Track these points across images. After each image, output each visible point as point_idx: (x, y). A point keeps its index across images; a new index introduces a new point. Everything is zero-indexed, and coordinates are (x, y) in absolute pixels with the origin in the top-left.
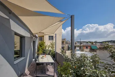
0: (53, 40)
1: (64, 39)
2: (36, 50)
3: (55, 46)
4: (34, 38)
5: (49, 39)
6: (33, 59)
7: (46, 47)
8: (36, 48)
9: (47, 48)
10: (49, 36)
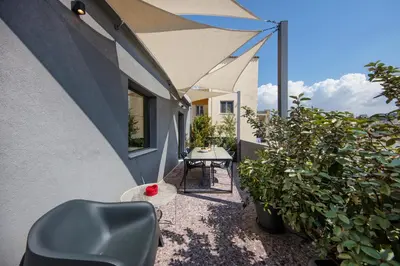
0: (232, 111)
1: (265, 112)
2: (188, 137)
3: (236, 126)
4: (180, 104)
5: (223, 110)
6: (179, 158)
7: (213, 130)
8: (187, 131)
9: (216, 134)
10: (223, 103)
